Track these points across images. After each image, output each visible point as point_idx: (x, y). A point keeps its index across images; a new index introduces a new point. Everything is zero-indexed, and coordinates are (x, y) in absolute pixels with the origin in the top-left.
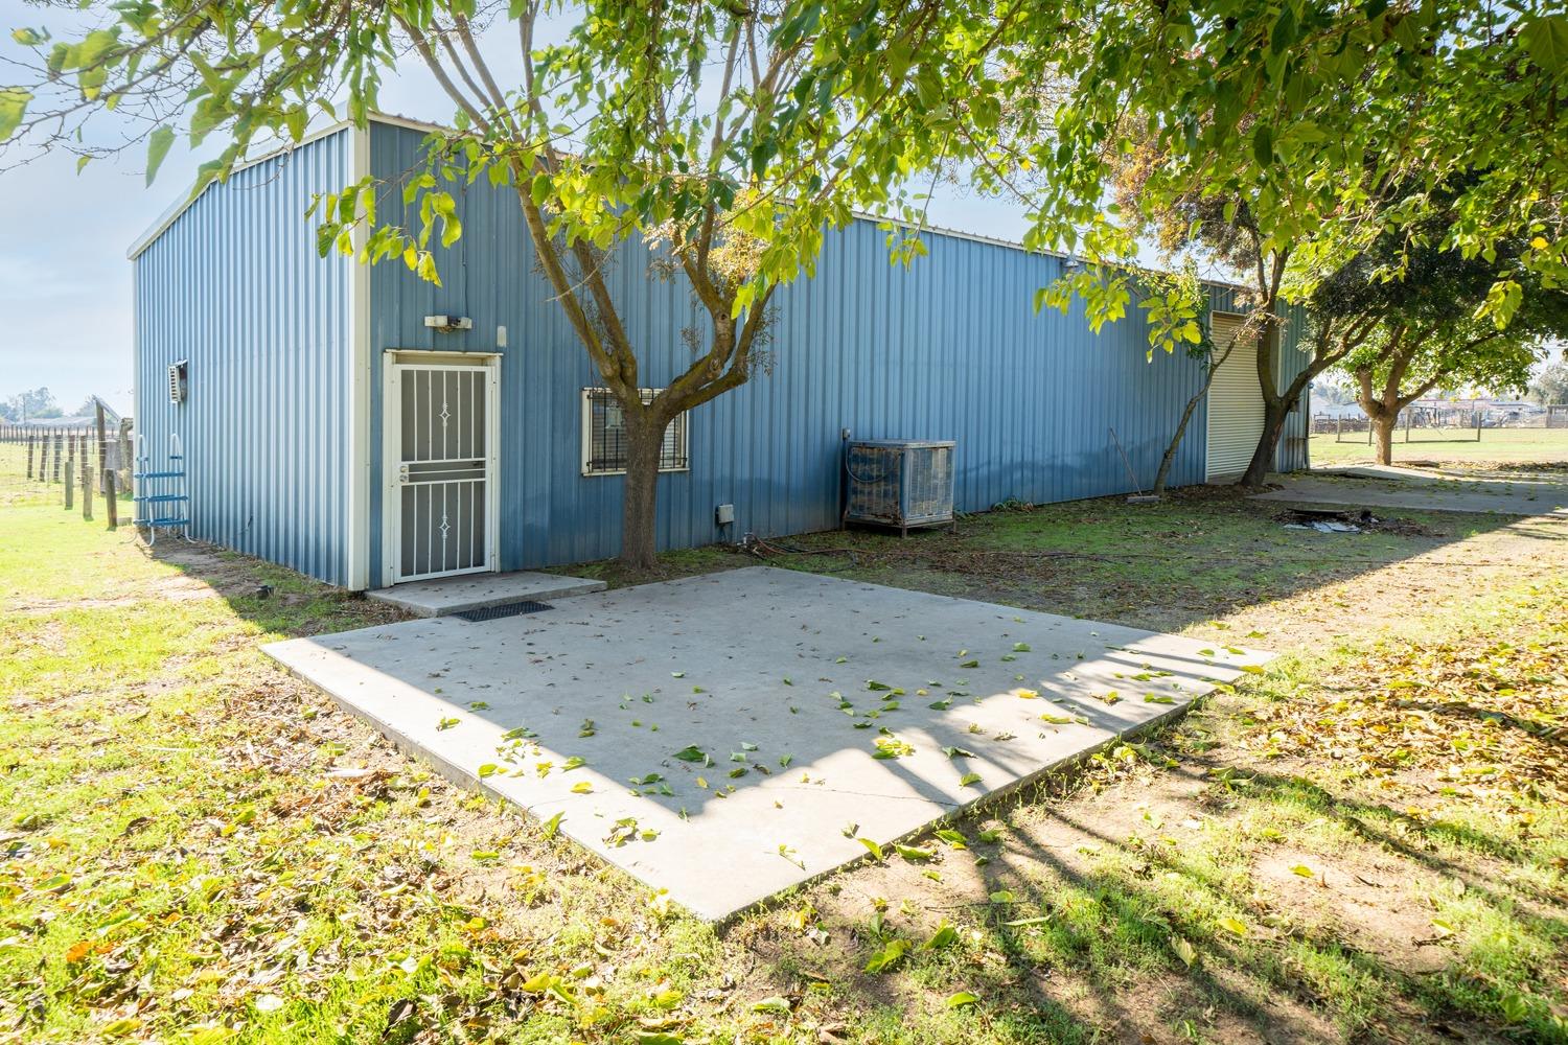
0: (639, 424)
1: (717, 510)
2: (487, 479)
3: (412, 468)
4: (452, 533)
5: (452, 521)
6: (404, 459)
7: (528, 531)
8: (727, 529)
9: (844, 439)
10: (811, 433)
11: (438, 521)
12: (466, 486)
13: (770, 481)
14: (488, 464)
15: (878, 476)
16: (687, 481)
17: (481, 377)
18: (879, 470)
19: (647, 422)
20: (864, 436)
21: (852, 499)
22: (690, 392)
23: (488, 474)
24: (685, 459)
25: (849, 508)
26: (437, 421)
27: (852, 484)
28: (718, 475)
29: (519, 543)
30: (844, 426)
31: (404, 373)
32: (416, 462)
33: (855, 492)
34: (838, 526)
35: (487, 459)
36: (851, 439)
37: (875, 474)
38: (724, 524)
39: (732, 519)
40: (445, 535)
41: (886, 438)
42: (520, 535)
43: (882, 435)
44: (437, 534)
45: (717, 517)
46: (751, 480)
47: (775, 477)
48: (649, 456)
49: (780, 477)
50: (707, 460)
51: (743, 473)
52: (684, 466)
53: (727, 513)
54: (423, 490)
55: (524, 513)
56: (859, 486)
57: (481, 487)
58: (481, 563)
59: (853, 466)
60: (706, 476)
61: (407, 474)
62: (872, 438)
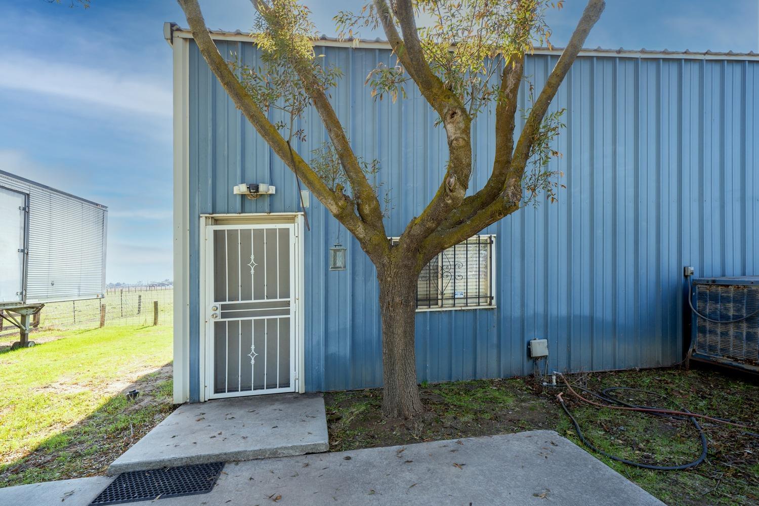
0: (384, 265)
1: (529, 344)
2: (291, 316)
3: (223, 307)
4: (259, 360)
5: (259, 349)
6: (216, 301)
7: (330, 360)
8: (540, 363)
9: (686, 276)
10: (643, 271)
11: (247, 349)
12: (272, 323)
13: (592, 318)
14: (292, 304)
15: (735, 317)
16: (495, 317)
17: (285, 233)
18: (739, 310)
19: (390, 263)
20: (712, 270)
21: (698, 338)
22: (430, 224)
23: (292, 312)
24: (491, 298)
25: (693, 346)
26: (246, 270)
27: (698, 322)
28: (530, 312)
29: (322, 369)
30: (685, 263)
31: (216, 232)
32: (227, 302)
33: (703, 330)
34: (680, 362)
35: (291, 299)
36: (696, 276)
37: (731, 313)
38: (537, 358)
39: (546, 353)
40: (253, 362)
41: (744, 274)
42: (322, 362)
43: (738, 271)
44: (246, 360)
45: (529, 351)
46: (569, 318)
47: (598, 314)
48: (397, 299)
49: (604, 313)
50: (517, 299)
51: (560, 309)
52: (490, 304)
53: (540, 347)
54: (233, 325)
55: (326, 345)
56: (708, 325)
57: (286, 323)
58: (288, 385)
59: (699, 304)
60: (517, 313)
61: (219, 312)
62: (724, 275)
